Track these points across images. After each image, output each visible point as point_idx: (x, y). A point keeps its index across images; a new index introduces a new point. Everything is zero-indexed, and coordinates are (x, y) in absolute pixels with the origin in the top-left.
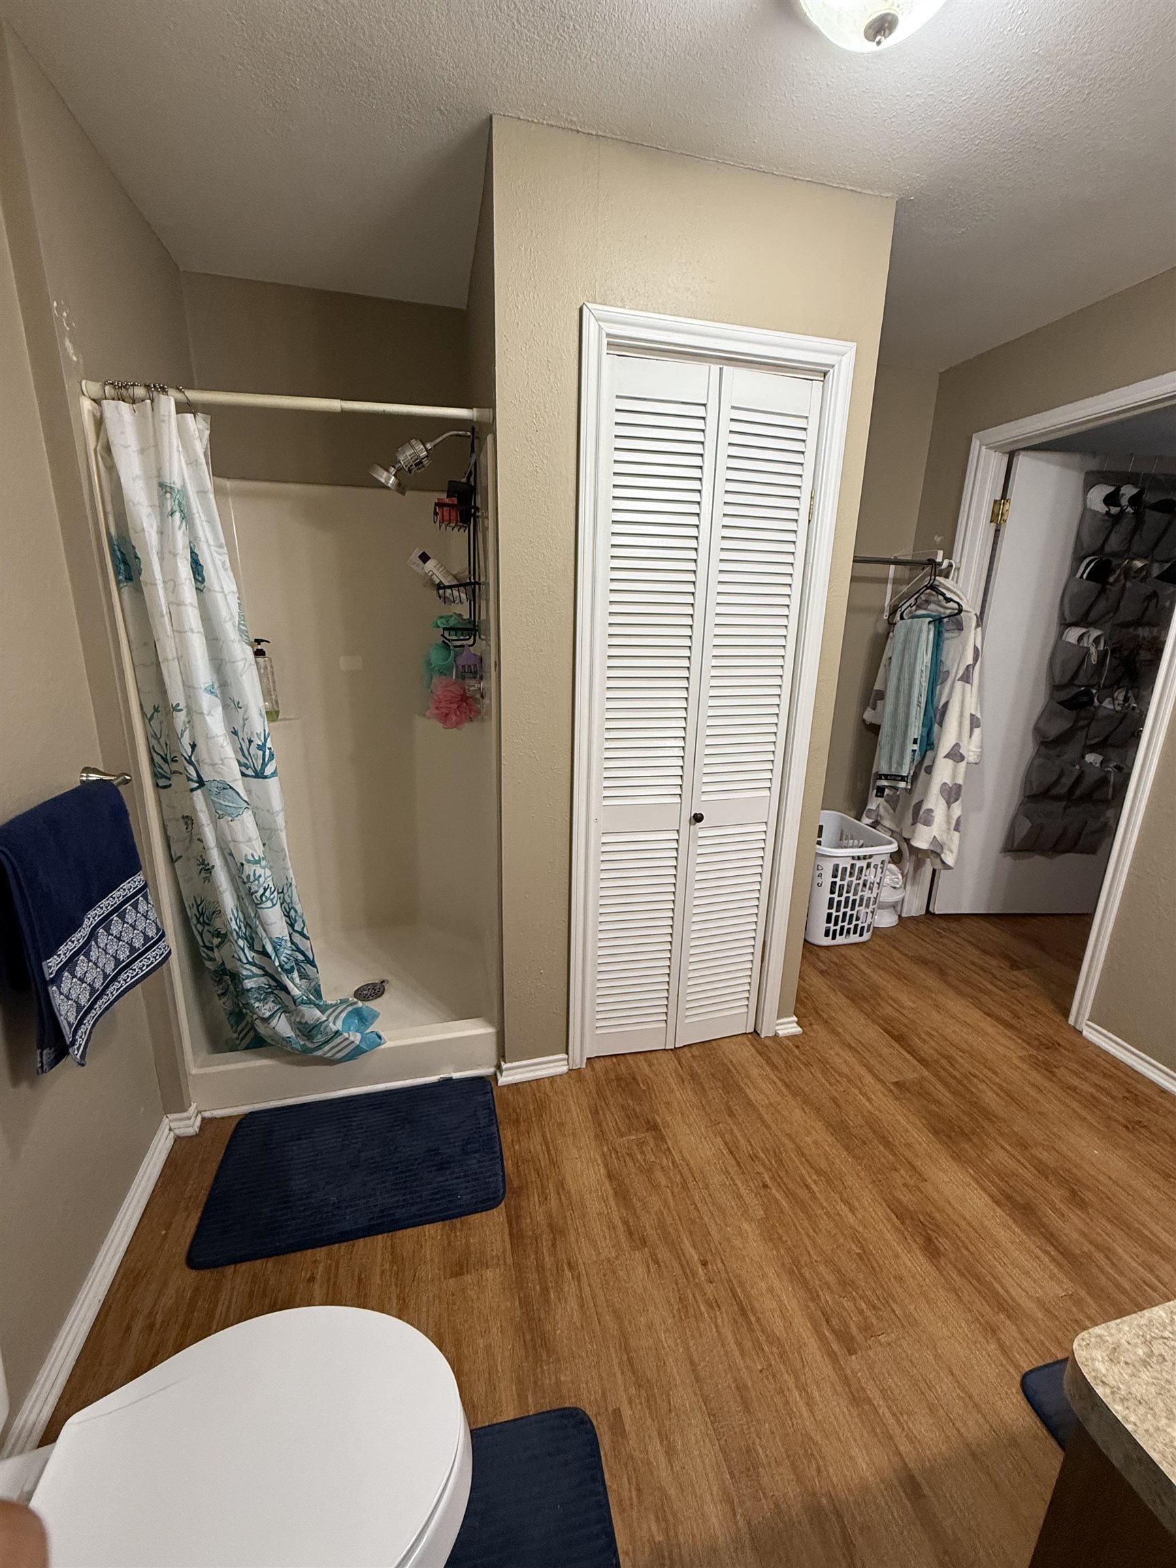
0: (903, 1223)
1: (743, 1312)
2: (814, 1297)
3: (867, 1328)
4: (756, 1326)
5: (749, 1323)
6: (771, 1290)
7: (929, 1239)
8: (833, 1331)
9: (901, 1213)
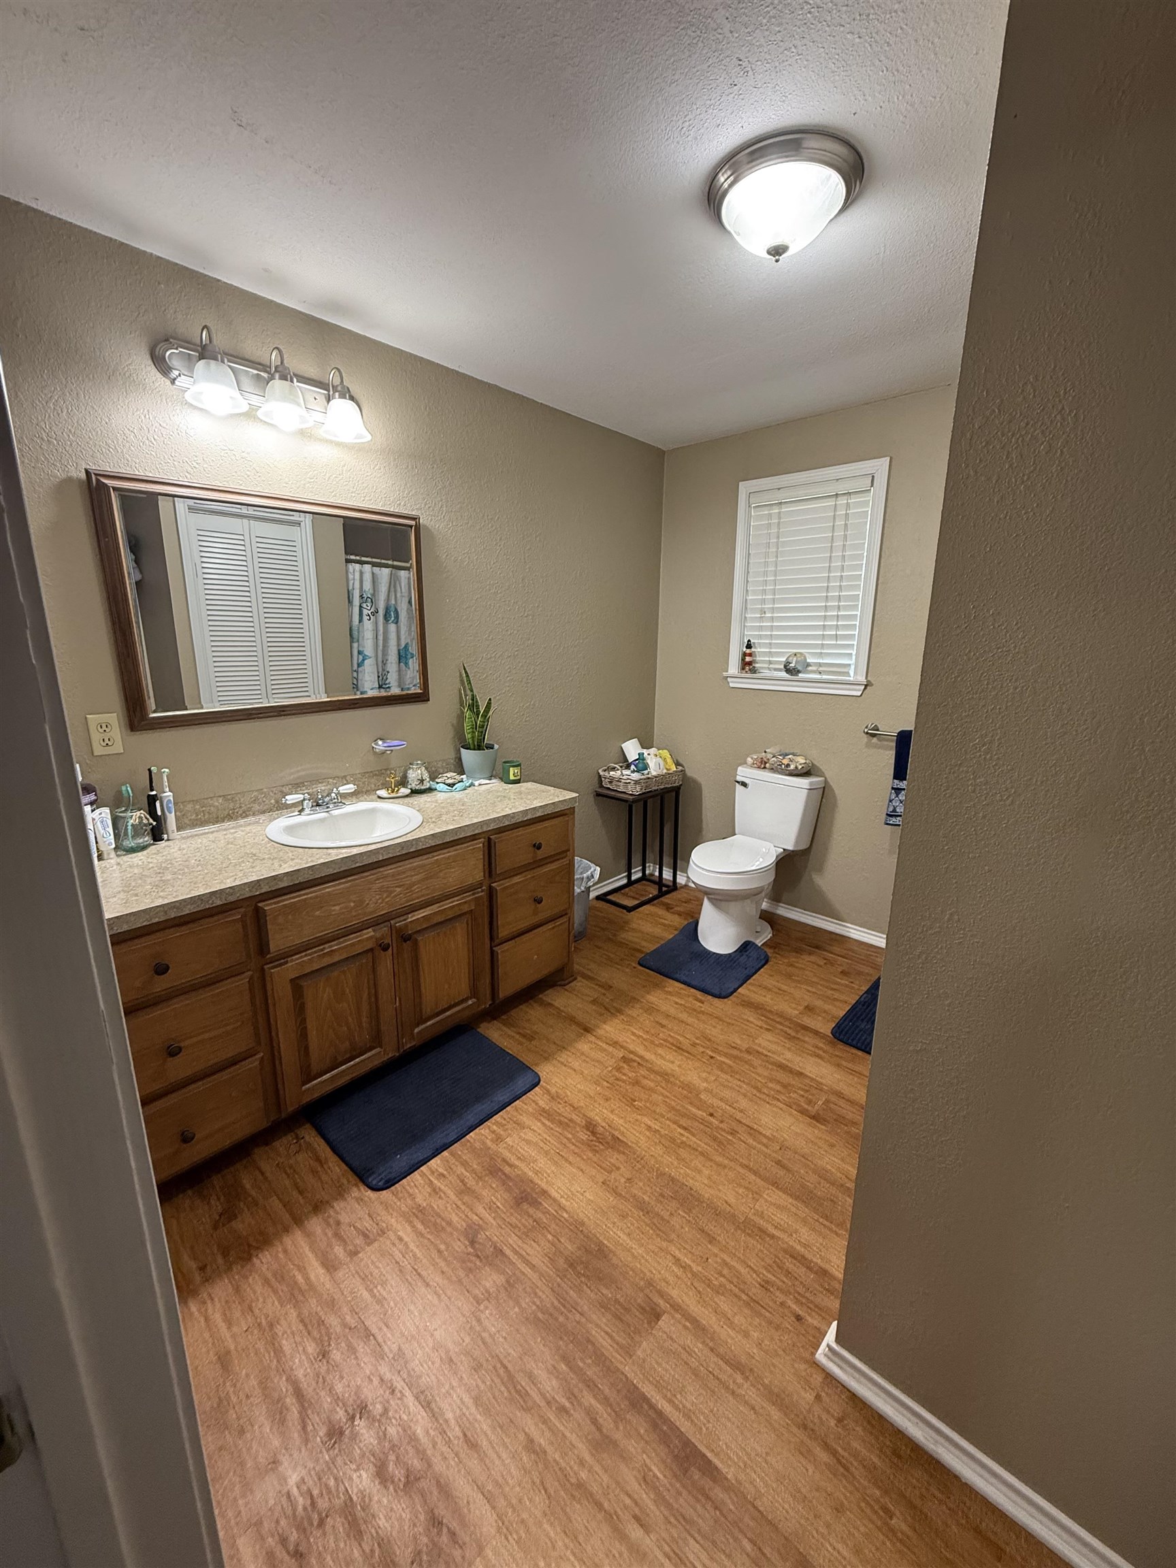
0: (613, 1136)
1: (679, 1048)
2: (650, 1070)
3: (619, 1069)
4: (670, 1046)
5: (674, 1046)
6: (673, 1062)
7: (594, 1133)
8: (634, 1061)
9: (615, 1143)
